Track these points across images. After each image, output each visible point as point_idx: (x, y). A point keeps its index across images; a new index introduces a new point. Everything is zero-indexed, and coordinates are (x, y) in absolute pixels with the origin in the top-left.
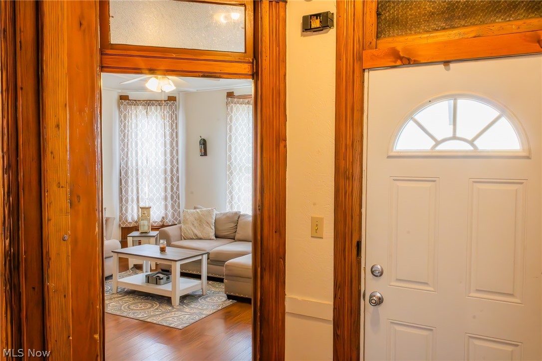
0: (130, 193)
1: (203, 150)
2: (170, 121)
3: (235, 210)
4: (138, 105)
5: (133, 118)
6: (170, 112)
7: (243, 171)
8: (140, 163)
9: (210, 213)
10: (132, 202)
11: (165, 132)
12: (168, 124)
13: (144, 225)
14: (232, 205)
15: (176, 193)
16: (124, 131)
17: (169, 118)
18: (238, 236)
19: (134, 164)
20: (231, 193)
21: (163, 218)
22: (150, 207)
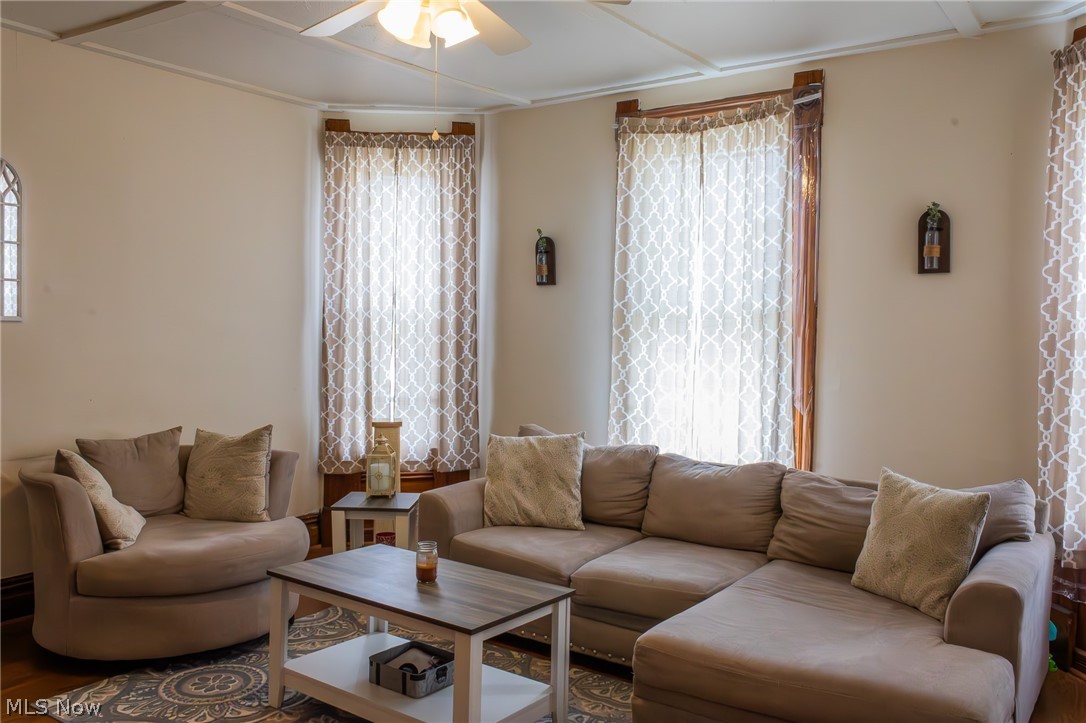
0: (347, 384)
1: (545, 268)
2: (458, 191)
3: (636, 440)
4: (373, 145)
5: (359, 180)
6: (458, 166)
7: (661, 327)
8: (374, 304)
9: (567, 447)
10: (354, 407)
11: (442, 220)
12: (451, 198)
13: (379, 476)
14: (625, 424)
15: (470, 384)
16: (335, 216)
17: (454, 181)
18: (650, 522)
19: (360, 305)
20: (623, 388)
21: (434, 451)
22: (400, 424)
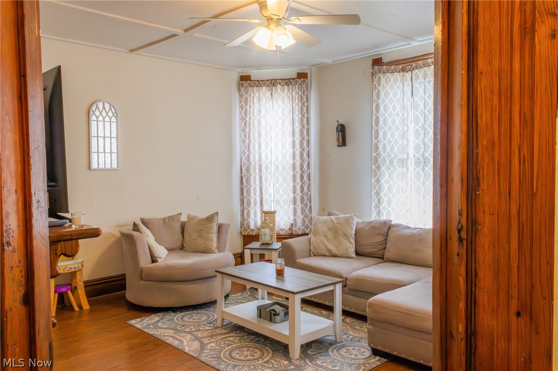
0: (252, 194)
1: (341, 139)
2: (300, 104)
3: (384, 218)
4: (261, 86)
5: (255, 102)
6: (300, 93)
7: (395, 164)
8: (263, 158)
9: (348, 221)
10: (255, 205)
11: (293, 118)
12: (297, 108)
13: (265, 235)
14: (379, 210)
15: (307, 194)
16: (245, 119)
17: (298, 100)
18: (387, 255)
19: (257, 159)
20: (378, 194)
21: (292, 225)
22: (275, 212)
